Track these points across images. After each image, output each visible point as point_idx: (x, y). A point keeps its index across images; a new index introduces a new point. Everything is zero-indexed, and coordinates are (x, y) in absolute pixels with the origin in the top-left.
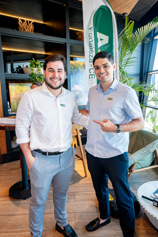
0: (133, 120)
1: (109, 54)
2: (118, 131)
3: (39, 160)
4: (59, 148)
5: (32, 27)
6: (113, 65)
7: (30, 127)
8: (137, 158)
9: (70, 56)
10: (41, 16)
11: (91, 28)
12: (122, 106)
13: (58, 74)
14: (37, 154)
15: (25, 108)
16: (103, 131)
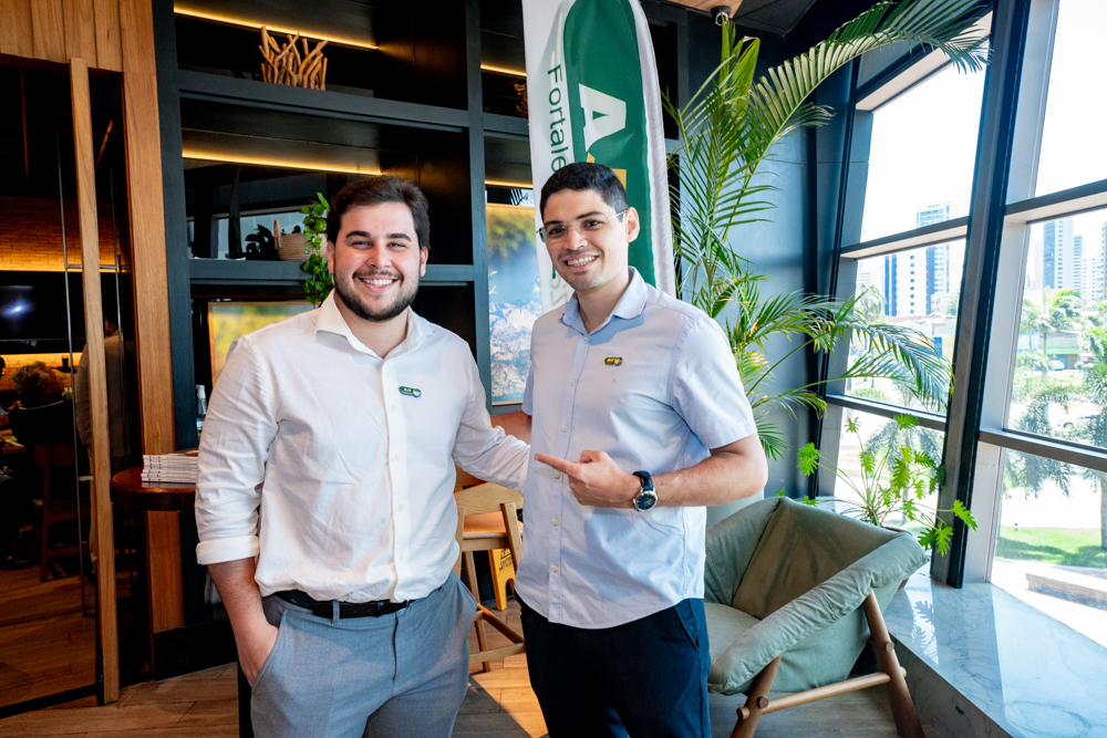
0: (717, 452)
1: (604, 173)
2: (645, 503)
3: (297, 638)
4: (387, 581)
5: (320, 65)
6: (626, 220)
7: (259, 487)
8: (781, 640)
9: (486, 182)
10: (363, 21)
11: (555, 70)
12: (665, 393)
13: (390, 258)
14: (289, 614)
15: (240, 405)
16: (580, 502)
